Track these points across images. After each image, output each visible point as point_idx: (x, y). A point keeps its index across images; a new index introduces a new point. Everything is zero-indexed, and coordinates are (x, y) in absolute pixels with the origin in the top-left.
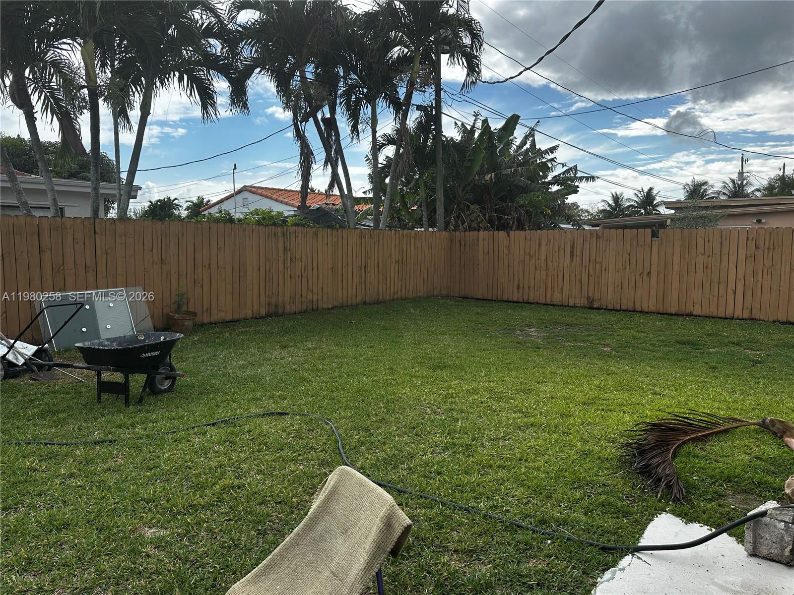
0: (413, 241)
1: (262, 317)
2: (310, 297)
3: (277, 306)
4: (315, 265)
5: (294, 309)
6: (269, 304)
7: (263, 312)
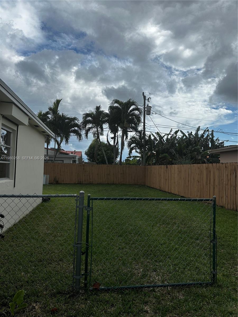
0: (128, 169)
1: (76, 184)
2: (90, 180)
3: (80, 182)
4: (92, 173)
5: (85, 183)
6: (78, 181)
7: (77, 183)
